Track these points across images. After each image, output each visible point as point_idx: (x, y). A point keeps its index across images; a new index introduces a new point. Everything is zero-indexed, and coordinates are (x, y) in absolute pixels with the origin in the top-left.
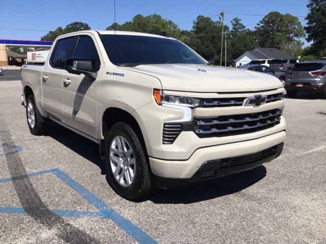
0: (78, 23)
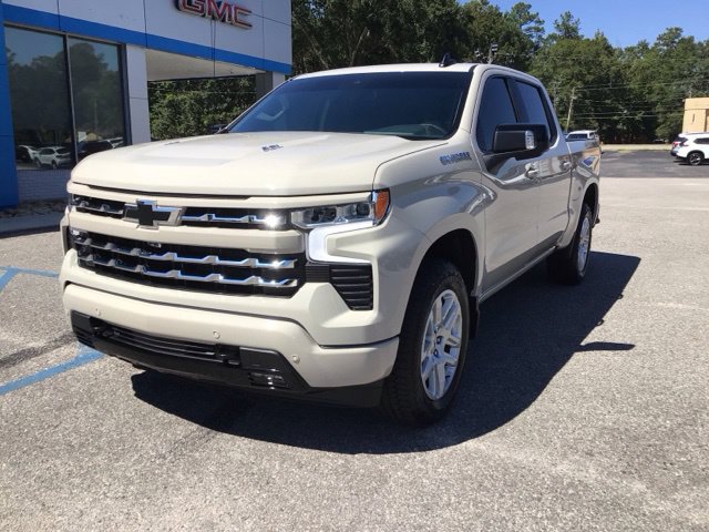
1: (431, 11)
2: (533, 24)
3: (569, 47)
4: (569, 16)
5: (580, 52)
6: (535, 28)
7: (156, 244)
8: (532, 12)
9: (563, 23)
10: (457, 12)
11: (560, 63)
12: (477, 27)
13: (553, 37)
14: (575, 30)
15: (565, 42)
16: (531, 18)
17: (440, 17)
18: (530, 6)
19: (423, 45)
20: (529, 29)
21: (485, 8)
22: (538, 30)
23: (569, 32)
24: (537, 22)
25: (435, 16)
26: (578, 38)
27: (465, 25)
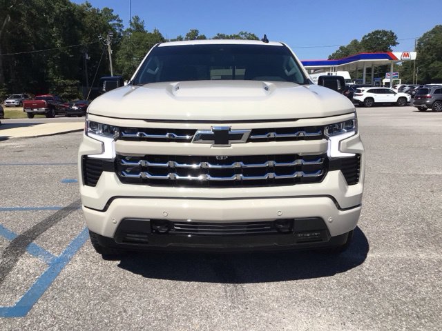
0: (380, 32)
1: (58, 8)
2: (115, 22)
3: (140, 37)
4: (137, 18)
5: (147, 41)
6: (117, 24)
7: (219, 157)
8: (114, 14)
9: (135, 23)
10: (74, 10)
11: (136, 46)
12: (87, 21)
13: (130, 30)
14: (142, 27)
15: (137, 34)
16: (115, 18)
17: (63, 12)
18: (113, 11)
19: (54, 29)
20: (114, 24)
21: (90, 9)
22: (120, 26)
23: (139, 28)
24: (118, 21)
25: (61, 11)
26: (145, 32)
27: (80, 19)
